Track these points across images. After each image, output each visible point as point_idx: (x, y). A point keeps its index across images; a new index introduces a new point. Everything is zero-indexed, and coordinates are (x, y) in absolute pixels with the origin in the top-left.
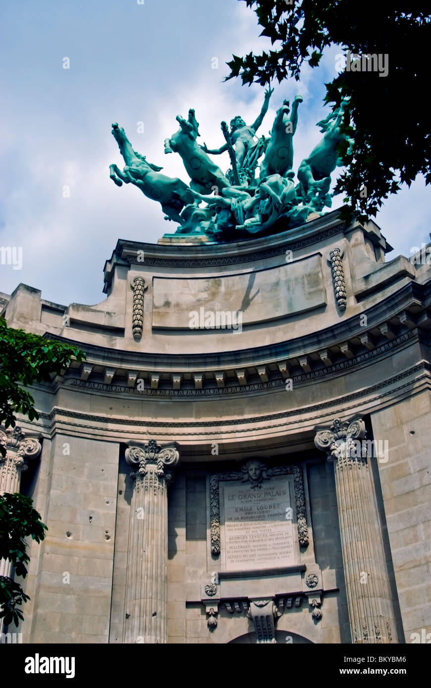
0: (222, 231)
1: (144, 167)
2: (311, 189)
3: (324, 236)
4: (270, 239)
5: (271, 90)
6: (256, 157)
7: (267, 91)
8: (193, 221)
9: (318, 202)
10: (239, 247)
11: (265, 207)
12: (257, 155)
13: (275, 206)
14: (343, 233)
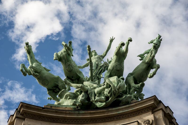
0: (81, 104)
1: (40, 67)
2: (132, 89)
3: (140, 112)
4: (109, 111)
5: (113, 38)
6: (103, 71)
7: (111, 39)
8: (65, 98)
9: (136, 96)
10: (91, 114)
11: (108, 92)
12: (103, 70)
13: (114, 92)
14: (152, 111)
